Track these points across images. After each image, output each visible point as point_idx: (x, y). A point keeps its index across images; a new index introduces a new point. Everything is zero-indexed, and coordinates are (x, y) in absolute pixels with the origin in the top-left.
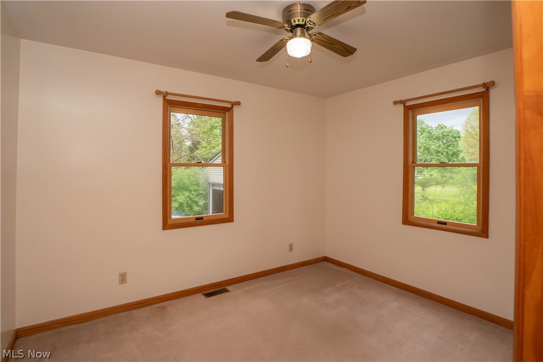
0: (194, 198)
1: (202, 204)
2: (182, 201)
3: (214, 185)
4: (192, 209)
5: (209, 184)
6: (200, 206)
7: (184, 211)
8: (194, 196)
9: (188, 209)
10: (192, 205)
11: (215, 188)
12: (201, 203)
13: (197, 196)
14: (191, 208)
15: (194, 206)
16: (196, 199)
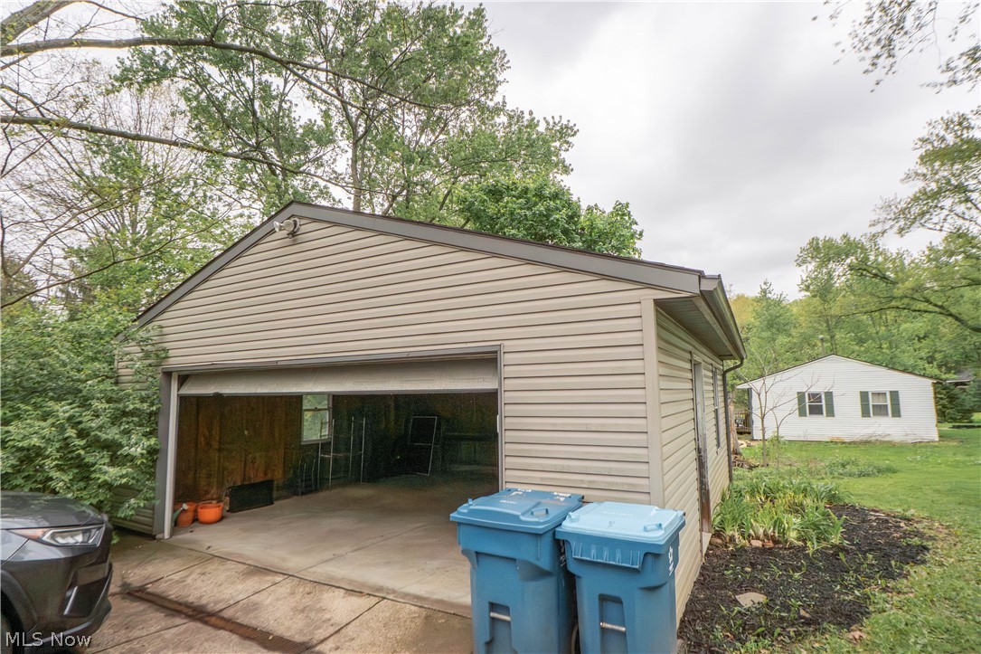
0: (100, 428)
1: (137, 451)
2: (35, 441)
3: (184, 378)
4: (87, 479)
5: (168, 374)
6: (130, 459)
7: (45, 486)
8: (103, 419)
9: (66, 478)
10: (89, 459)
11: (192, 390)
12: (137, 447)
13: (115, 420)
14: (84, 472)
15: (99, 459)
16: (112, 434)
